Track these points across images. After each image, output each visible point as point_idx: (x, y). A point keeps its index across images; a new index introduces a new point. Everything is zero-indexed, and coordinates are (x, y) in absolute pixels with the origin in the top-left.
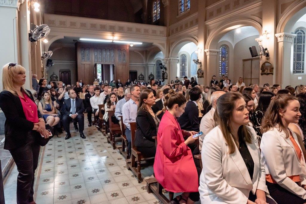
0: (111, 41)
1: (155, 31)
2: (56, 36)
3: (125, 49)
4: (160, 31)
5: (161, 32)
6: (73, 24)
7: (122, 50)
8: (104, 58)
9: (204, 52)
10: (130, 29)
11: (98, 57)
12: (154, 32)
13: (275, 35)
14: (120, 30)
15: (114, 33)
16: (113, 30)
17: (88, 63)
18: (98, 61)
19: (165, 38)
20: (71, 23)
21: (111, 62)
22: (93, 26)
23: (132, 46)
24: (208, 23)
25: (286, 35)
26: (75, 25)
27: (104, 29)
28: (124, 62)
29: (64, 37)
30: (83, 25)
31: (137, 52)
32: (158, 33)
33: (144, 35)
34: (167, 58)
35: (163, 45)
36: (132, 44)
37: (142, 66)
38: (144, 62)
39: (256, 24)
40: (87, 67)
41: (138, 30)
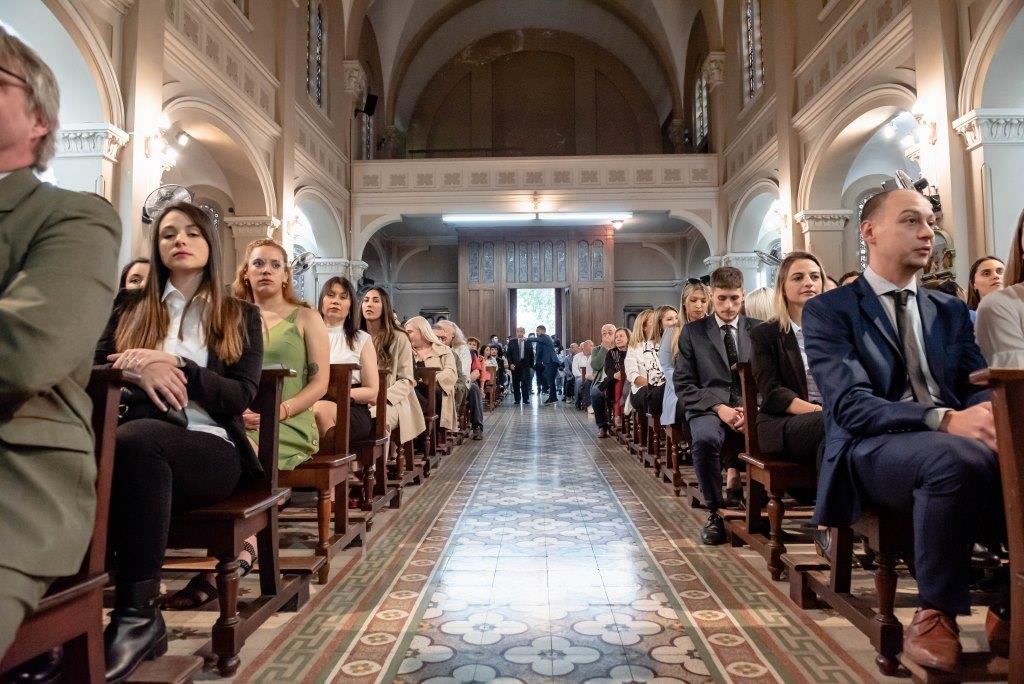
0: (533, 217)
1: (677, 172)
2: (379, 216)
3: (600, 238)
4: (694, 171)
5: (698, 174)
6: (425, 180)
7: (590, 242)
8: (535, 269)
9: (794, 221)
10: (589, 177)
11: (517, 267)
12: (672, 175)
13: (950, 125)
14: (560, 181)
15: (539, 192)
16: (535, 184)
17: (489, 285)
18: (517, 279)
19: (711, 193)
20: (420, 176)
21: (557, 281)
22: (480, 179)
23: (618, 226)
24: (801, 121)
25: (990, 120)
26: (431, 183)
27: (509, 182)
28: (599, 278)
29: (402, 216)
30: (452, 179)
31: (652, 246)
32: (686, 177)
33: (636, 190)
34: (719, 258)
35: (705, 214)
36: (617, 219)
37: (671, 289)
38: (678, 277)
39: (903, 94)
40: (484, 296)
41: (617, 176)
